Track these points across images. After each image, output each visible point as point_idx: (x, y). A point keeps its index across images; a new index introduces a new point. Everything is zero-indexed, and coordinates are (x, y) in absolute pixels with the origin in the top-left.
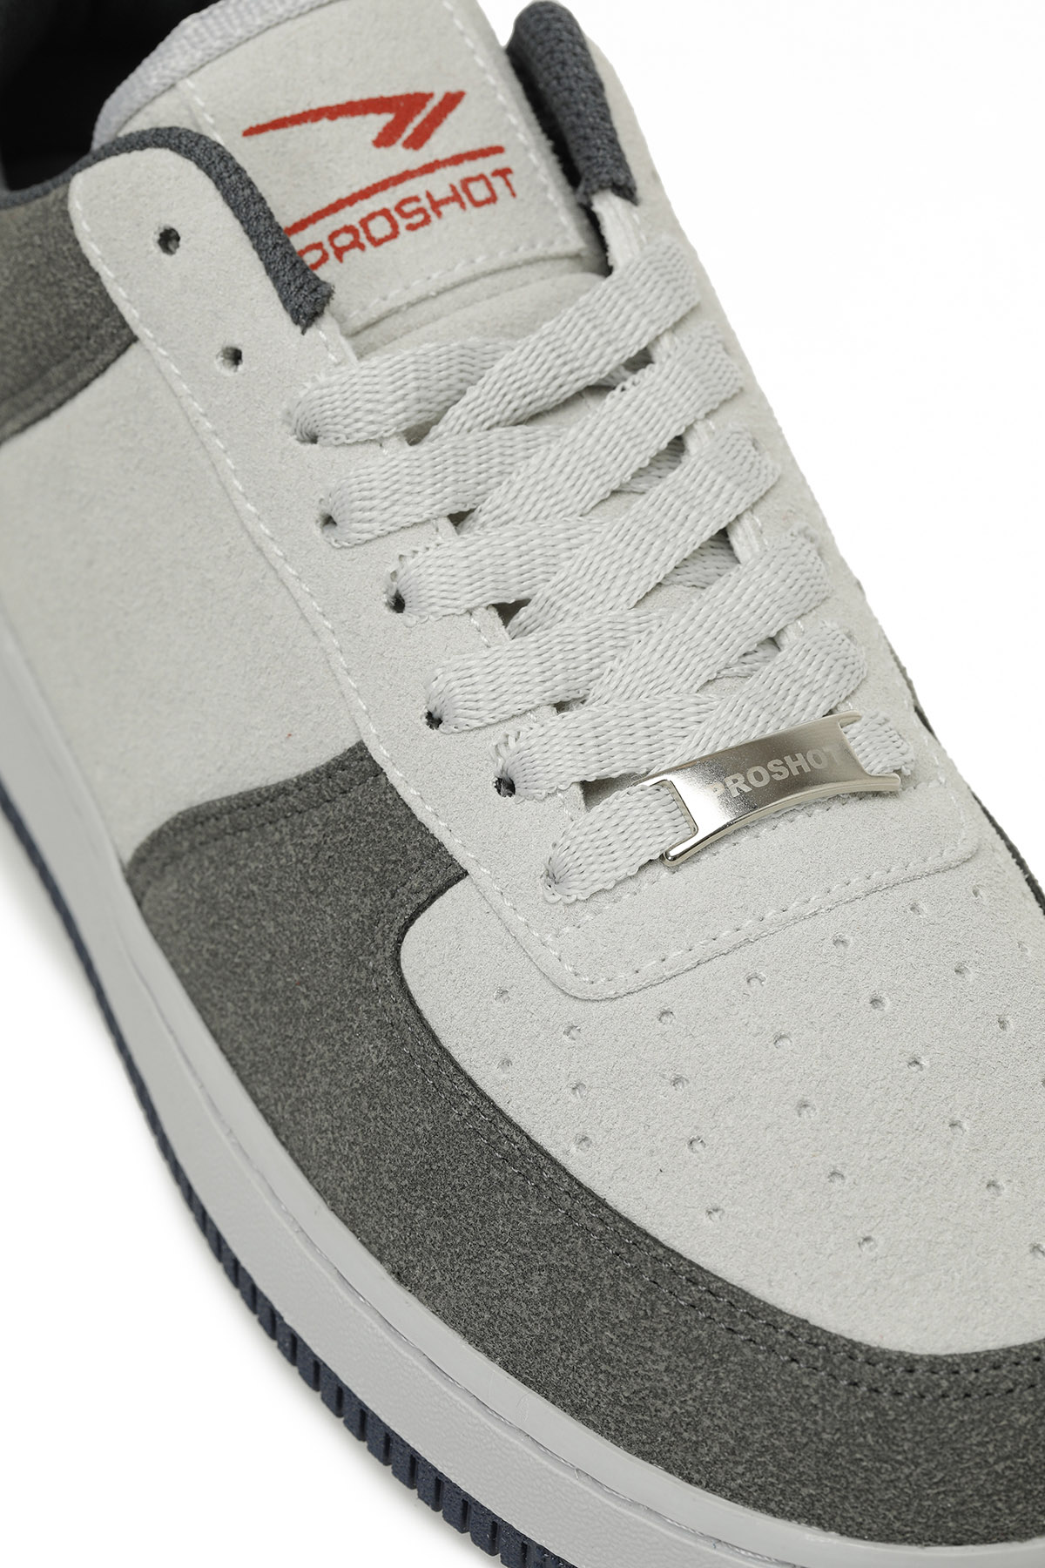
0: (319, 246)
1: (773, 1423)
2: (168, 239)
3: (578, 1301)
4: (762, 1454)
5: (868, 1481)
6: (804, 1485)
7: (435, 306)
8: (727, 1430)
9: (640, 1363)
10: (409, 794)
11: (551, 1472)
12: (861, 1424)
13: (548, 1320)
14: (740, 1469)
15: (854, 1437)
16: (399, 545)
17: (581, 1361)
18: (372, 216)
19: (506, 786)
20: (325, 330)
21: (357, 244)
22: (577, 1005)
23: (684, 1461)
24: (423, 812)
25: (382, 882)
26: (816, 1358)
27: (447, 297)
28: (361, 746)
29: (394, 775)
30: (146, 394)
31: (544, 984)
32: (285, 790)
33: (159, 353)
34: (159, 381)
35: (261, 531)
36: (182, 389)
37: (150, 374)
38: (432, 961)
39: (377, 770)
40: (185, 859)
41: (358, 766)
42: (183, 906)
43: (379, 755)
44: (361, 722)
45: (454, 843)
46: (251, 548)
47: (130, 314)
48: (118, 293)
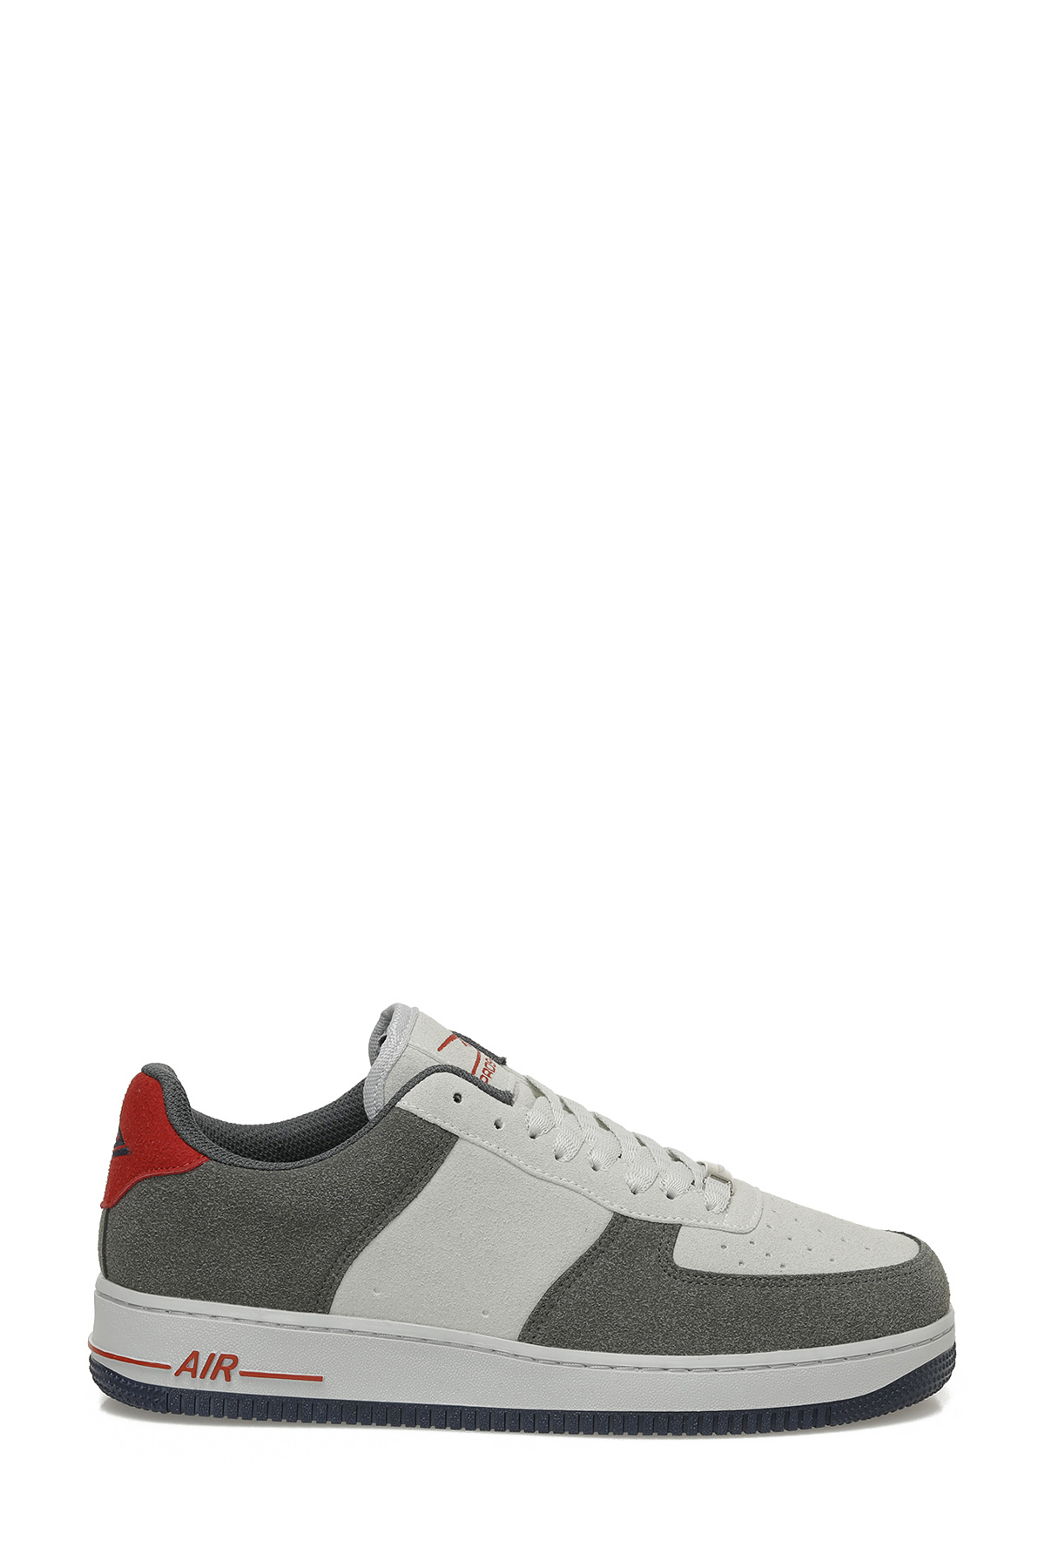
0: (483, 1076)
2: (457, 1098)
3: (818, 1306)
8: (883, 1310)
10: (643, 1216)
13: (811, 1319)
16: (586, 1151)
17: (829, 1323)
19: (671, 1197)
20: (517, 1103)
22: (747, 1235)
24: (652, 1218)
25: (653, 1247)
28: (616, 1214)
29: (634, 1215)
30: (470, 1155)
31: (735, 1235)
32: (594, 1248)
33: (470, 1137)
34: (475, 1147)
35: (538, 1171)
36: (485, 1144)
37: (469, 1145)
38: (689, 1254)
39: (626, 1218)
40: (558, 1303)
41: (619, 1220)
42: (568, 1318)
43: (625, 1212)
44: (612, 1207)
45: (669, 1220)
46: (537, 1181)
47: (454, 1130)
48: (446, 1126)
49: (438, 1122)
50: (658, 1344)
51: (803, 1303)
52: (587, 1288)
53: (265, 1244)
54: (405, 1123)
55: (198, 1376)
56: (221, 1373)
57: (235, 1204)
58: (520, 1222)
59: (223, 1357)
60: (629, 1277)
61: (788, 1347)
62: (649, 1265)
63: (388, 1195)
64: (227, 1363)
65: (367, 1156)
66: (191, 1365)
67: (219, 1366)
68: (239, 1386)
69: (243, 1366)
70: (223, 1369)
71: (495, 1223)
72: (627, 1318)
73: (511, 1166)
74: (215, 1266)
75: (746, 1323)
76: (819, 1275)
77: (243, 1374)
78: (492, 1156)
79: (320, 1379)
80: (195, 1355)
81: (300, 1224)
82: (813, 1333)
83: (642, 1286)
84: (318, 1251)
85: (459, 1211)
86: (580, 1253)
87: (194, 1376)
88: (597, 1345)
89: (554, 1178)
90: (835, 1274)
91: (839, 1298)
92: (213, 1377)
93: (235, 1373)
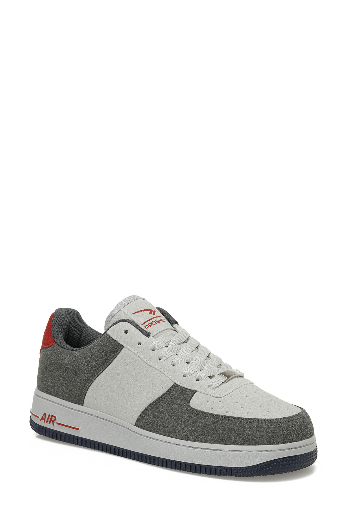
0: (147, 325)
1: (266, 431)
2: (126, 332)
3: (234, 429)
4: (265, 436)
5: (280, 434)
6: (272, 438)
7: (164, 332)
8: (260, 435)
9: (245, 432)
10: (184, 386)
11: (236, 453)
12: (277, 427)
13: (230, 434)
14: (263, 440)
15: (277, 429)
16: (171, 358)
17: (236, 437)
18: (153, 322)
19: (198, 380)
20: (151, 337)
21: (152, 325)
22: (219, 398)
23: (254, 443)
24: (187, 387)
25: (184, 398)
26: (269, 422)
27: (165, 331)
28: (175, 383)
29: (181, 385)
30: (127, 354)
31: (214, 398)
32: (164, 395)
33: (128, 347)
34: (129, 351)
35: (150, 363)
36: (133, 350)
37: (127, 350)
38: (195, 403)
39: (178, 385)
40: (148, 413)
41: (175, 386)
42: (150, 419)
43: (178, 383)
44: (174, 381)
45: (193, 388)
46: (149, 367)
47: (122, 344)
48: (120, 342)
49: (117, 340)
50: (176, 434)
51: (228, 427)
52: (158, 409)
53: (65, 377)
54: (106, 338)
55: (46, 422)
56: (52, 422)
57: (57, 361)
58: (140, 381)
59: (52, 416)
60: (172, 407)
61: (219, 443)
62: (180, 404)
63: (99, 364)
64: (53, 419)
65: (93, 349)
66: (44, 418)
67: (51, 420)
68: (56, 428)
69: (58, 421)
70: (52, 420)
71: (132, 380)
72: (168, 423)
73: (141, 360)
74: (53, 382)
75: (206, 431)
76: (238, 418)
77: (58, 423)
78: (134, 355)
79: (78, 429)
80: (45, 414)
81: (74, 371)
82: (229, 439)
83: (176, 411)
84: (79, 382)
85: (121, 374)
86: (158, 396)
87: (45, 422)
88: (157, 431)
89: (156, 367)
90: (245, 418)
91: (243, 427)
92: (49, 423)
93: (55, 423)
